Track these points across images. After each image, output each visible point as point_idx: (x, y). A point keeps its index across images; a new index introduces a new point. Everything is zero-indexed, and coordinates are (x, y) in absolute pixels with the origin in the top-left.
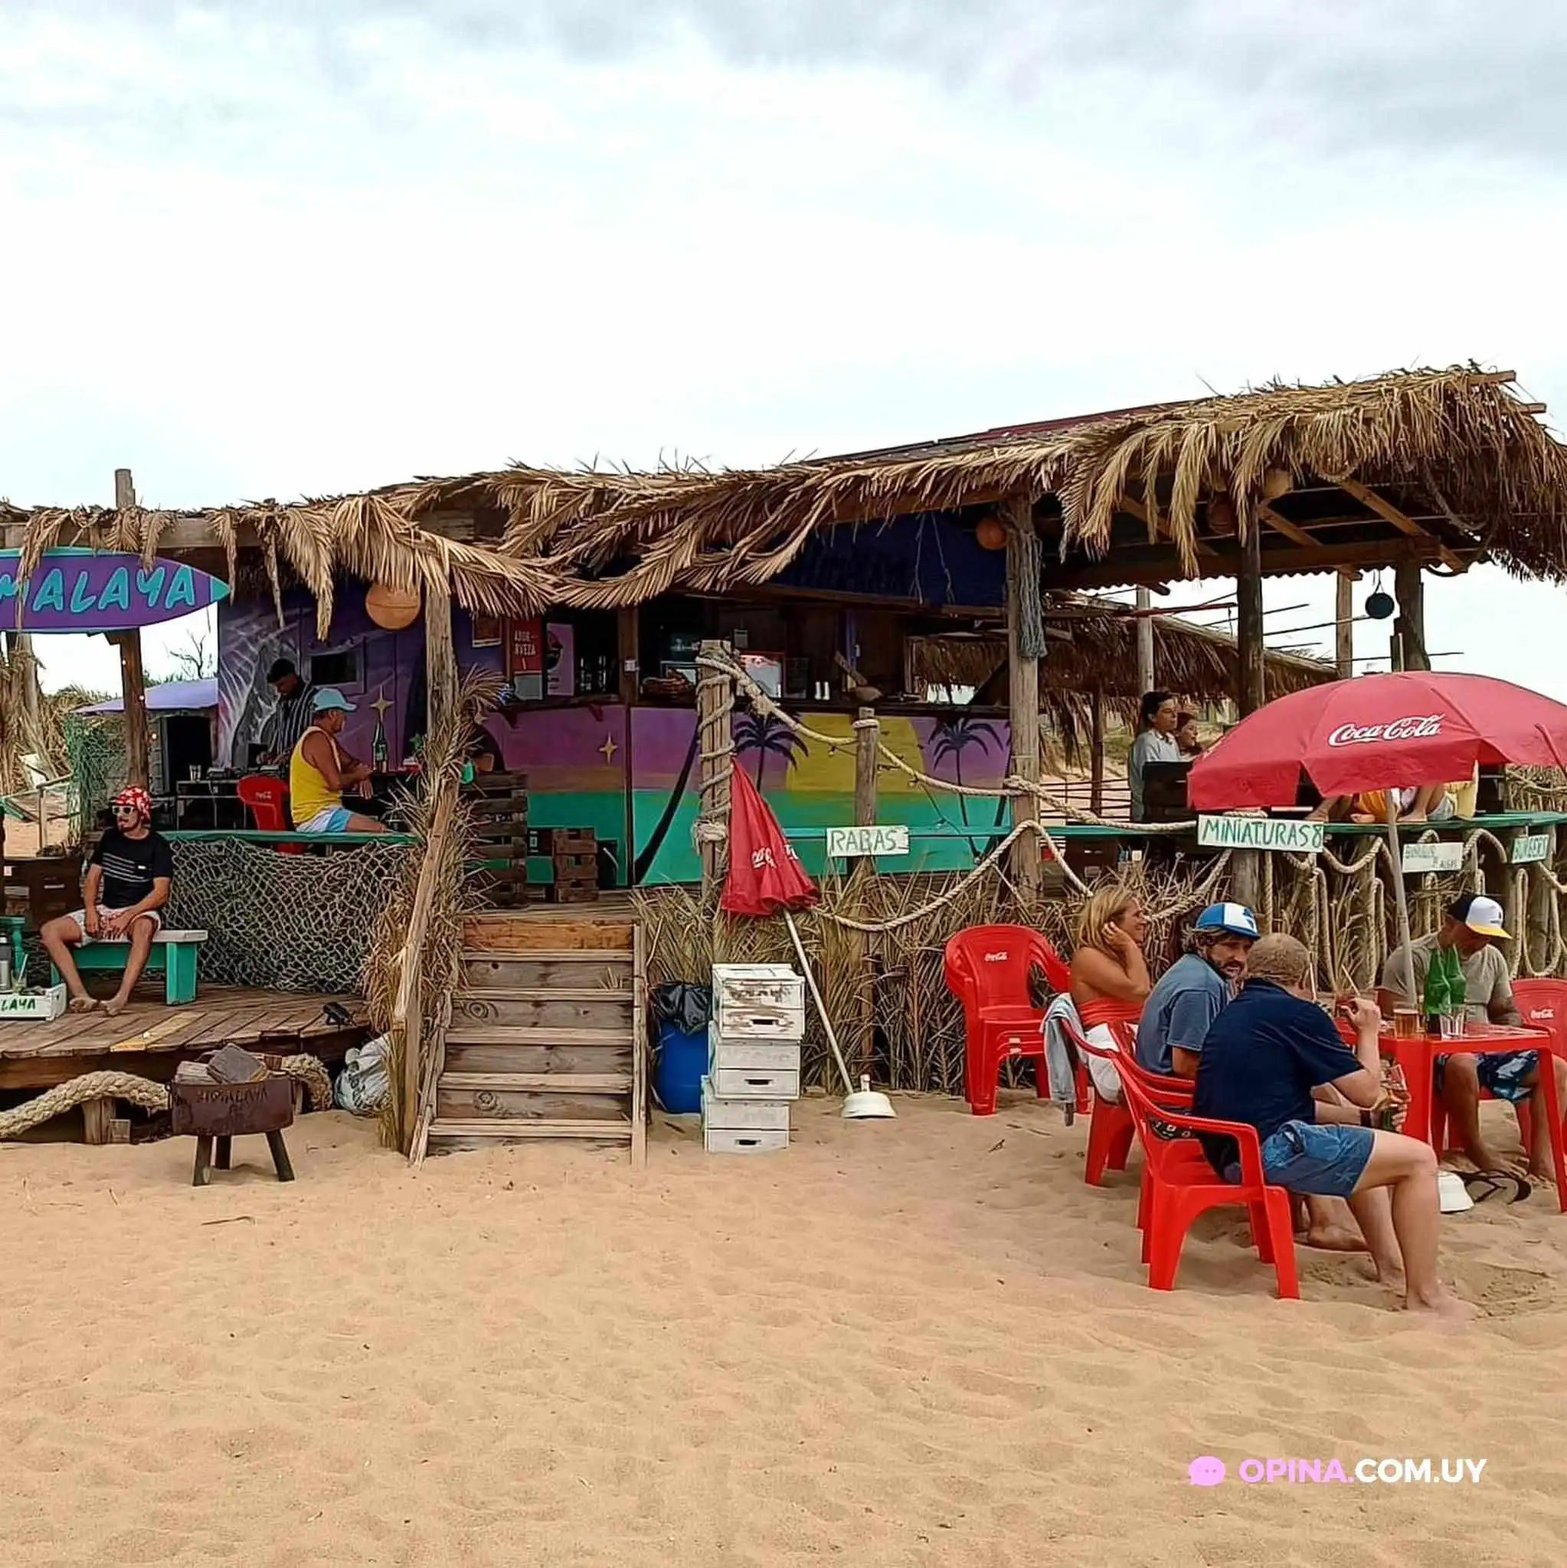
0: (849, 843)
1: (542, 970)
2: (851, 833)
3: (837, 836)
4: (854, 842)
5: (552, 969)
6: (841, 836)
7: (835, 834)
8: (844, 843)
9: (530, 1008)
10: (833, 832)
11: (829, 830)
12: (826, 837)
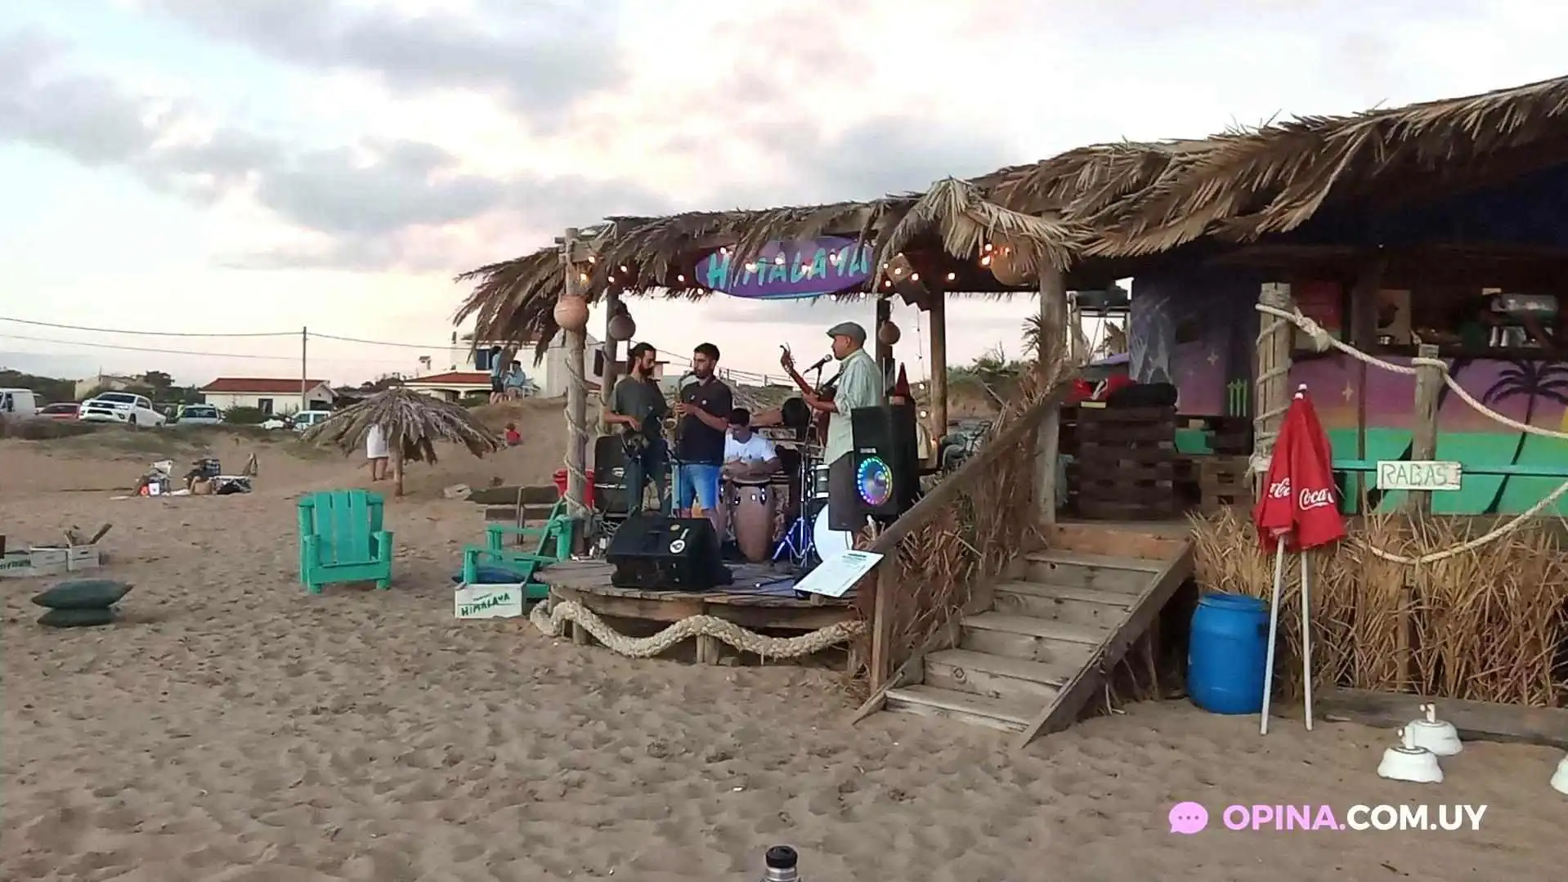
0: (1399, 476)
1: (1088, 573)
2: (1402, 467)
3: (1388, 469)
4: (1405, 476)
5: (1096, 573)
6: (1392, 469)
7: (1386, 467)
8: (1394, 477)
9: (1052, 603)
10: (1383, 465)
11: (1380, 463)
12: (1376, 470)
